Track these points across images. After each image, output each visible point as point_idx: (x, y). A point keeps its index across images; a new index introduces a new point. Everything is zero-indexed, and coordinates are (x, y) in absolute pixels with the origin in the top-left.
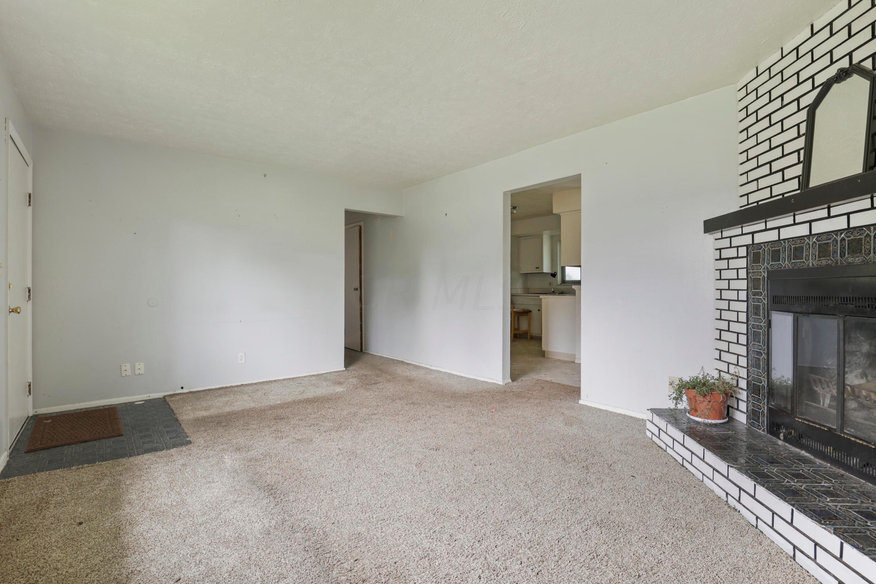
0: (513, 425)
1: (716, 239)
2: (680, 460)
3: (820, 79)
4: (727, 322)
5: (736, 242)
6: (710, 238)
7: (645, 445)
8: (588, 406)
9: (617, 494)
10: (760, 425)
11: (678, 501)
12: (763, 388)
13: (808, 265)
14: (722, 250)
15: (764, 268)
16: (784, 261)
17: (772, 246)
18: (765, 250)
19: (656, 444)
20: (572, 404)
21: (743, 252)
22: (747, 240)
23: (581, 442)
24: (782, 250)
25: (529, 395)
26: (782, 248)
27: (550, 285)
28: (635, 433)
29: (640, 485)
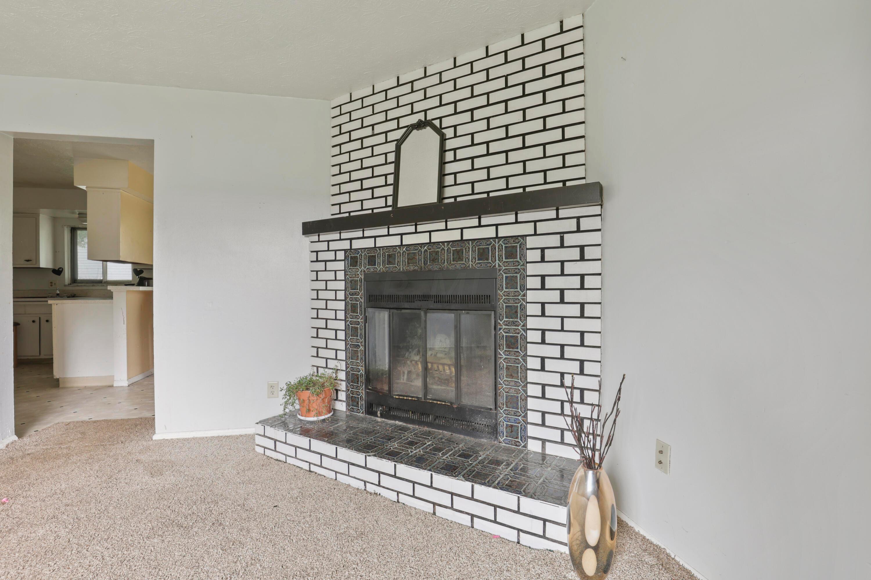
0: (63, 509)
1: (312, 242)
2: (306, 466)
3: (404, 122)
4: (325, 320)
5: (334, 246)
6: (307, 240)
7: (262, 464)
8: (168, 440)
9: (274, 537)
10: (359, 408)
11: (333, 512)
12: (361, 376)
13: (400, 269)
14: (319, 253)
15: (361, 271)
16: (379, 266)
17: (368, 252)
18: (362, 255)
19: (271, 458)
20: (145, 443)
21: (341, 255)
22: (346, 245)
23: (188, 492)
24: (378, 256)
25: (65, 451)
26: (378, 254)
27: (51, 286)
28: (243, 454)
29: (289, 513)
